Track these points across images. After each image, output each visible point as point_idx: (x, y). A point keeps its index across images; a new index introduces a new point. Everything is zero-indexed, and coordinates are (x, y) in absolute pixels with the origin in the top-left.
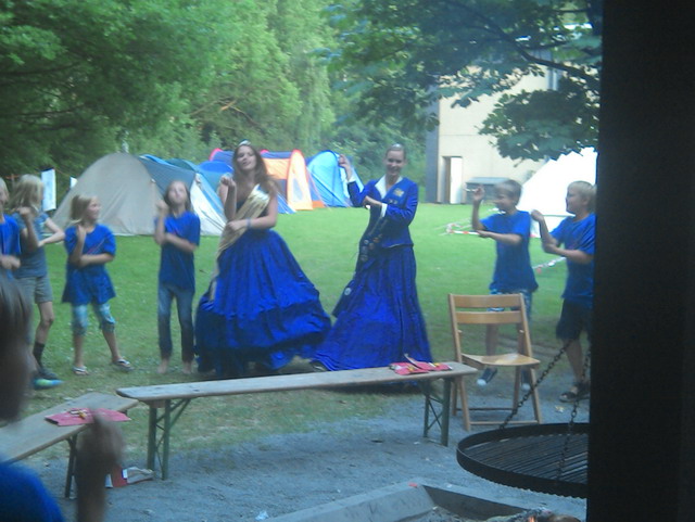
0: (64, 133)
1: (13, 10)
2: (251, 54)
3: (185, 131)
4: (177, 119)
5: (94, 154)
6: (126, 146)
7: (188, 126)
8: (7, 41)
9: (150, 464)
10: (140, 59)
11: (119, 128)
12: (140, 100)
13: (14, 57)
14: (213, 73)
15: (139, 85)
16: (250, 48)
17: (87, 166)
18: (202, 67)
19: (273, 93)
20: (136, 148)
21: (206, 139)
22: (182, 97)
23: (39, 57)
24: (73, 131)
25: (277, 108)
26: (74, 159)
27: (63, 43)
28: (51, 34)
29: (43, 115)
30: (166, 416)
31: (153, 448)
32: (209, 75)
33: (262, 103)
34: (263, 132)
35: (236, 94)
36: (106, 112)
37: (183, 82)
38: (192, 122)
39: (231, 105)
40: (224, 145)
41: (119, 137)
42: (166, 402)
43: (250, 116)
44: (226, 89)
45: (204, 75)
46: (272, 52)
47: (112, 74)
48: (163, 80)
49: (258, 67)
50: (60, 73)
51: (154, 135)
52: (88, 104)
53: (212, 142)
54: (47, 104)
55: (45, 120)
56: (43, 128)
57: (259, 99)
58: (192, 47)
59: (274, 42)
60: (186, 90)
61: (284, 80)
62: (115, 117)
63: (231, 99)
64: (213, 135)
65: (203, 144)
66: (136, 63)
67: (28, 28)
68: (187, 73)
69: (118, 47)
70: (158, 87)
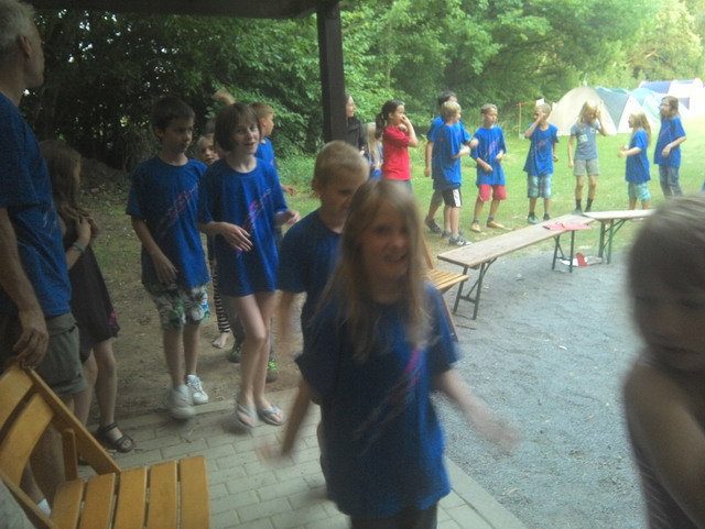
0: (549, 77)
1: (523, 8)
2: (668, 18)
3: (623, 72)
4: (618, 65)
5: (566, 89)
6: (585, 83)
7: (624, 68)
8: (519, 26)
9: (601, 255)
10: (597, 28)
11: (581, 72)
12: (595, 54)
13: (522, 35)
14: (643, 33)
15: (596, 45)
16: (668, 15)
17: (562, 96)
18: (636, 29)
19: (683, 43)
20: (592, 84)
21: (636, 75)
22: (621, 49)
23: (536, 34)
24: (555, 76)
25: (685, 53)
26: (555, 92)
27: (551, 24)
28: (544, 19)
29: (537, 68)
30: (611, 229)
31: (602, 246)
32: (640, 34)
33: (674, 50)
34: (674, 69)
35: (657, 46)
36: (574, 63)
37: (623, 40)
38: (627, 65)
39: (653, 53)
40: (647, 78)
41: (581, 78)
42: (612, 220)
43: (665, 60)
44: (650, 43)
45: (637, 34)
46: (683, 16)
47: (579, 40)
48: (609, 40)
49: (672, 26)
50: (547, 43)
51: (603, 74)
52: (563, 60)
53: (640, 78)
54: (539, 61)
55: (538, 71)
56: (537, 76)
57: (672, 48)
58: (630, 18)
59: (684, 9)
60: (624, 45)
61: (690, 33)
62: (579, 66)
63: (653, 50)
64: (641, 73)
65: (633, 79)
66: (595, 31)
67: (531, 17)
68: (626, 34)
69: (584, 21)
70: (608, 45)
